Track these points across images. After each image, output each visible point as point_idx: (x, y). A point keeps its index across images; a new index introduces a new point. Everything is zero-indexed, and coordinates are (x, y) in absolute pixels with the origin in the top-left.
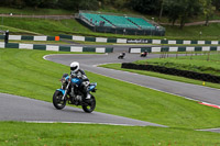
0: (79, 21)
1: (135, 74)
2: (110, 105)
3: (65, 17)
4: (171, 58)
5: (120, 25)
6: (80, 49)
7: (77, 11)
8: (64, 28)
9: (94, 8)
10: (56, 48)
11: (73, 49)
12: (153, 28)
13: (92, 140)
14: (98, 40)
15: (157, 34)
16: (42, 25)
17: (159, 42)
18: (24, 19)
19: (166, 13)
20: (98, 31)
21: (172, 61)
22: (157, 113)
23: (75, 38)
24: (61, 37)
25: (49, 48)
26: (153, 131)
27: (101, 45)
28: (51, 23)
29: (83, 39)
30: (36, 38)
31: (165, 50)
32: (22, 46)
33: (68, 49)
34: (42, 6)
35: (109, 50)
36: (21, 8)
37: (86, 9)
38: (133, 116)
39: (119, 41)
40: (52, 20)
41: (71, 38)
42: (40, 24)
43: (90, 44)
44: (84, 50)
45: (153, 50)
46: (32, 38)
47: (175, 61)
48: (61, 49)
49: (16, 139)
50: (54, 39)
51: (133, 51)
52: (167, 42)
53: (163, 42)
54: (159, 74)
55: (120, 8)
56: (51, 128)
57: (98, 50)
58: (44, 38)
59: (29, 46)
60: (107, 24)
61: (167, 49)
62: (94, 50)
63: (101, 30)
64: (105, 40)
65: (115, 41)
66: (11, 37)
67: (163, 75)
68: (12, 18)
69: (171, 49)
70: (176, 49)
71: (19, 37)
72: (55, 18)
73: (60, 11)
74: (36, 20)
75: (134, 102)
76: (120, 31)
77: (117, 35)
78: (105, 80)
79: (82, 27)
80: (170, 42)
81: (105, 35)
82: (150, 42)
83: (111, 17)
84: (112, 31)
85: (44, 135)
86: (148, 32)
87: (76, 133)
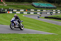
0: (33, 5)
1: (48, 20)
2: (42, 29)
3: (29, 4)
5: (44, 6)
6: (33, 13)
7: (32, 3)
8: (28, 7)
10: (26, 13)
11: (31, 13)
12: (53, 7)
13: (37, 38)
14: (38, 10)
15: (54, 8)
16: (22, 7)
17: (55, 10)
18: (17, 5)
21: (59, 16)
22: (55, 30)
23: (31, 10)
24: (28, 10)
25: (24, 13)
28: (25, 6)
29: (34, 10)
30: (21, 10)
32: (17, 13)
33: (30, 13)
34: (22, 1)
35: (41, 13)
36: (17, 2)
37: (34, 2)
39: (44, 10)
40: (25, 5)
41: (30, 10)
42: (22, 6)
43: (36, 12)
45: (53, 13)
46: (20, 10)
47: (60, 16)
48: (28, 13)
49: (16, 38)
50: (26, 10)
51: (48, 13)
55: (44, 1)
56: (25, 35)
58: (23, 10)
60: (40, 6)
63: (38, 7)
64: (40, 10)
65: (43, 11)
66: (14, 10)
67: (56, 20)
68: (14, 5)
69: (58, 12)
71: (16, 10)
72: (26, 5)
73: (27, 3)
75: (48, 28)
76: (44, 8)
78: (40, 22)
82: (52, 10)
83: (41, 4)
84: (42, 8)
85: (24, 37)
86: (52, 8)
87: (32, 37)
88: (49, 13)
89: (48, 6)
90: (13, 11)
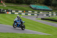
0: (30, 7)
1: (44, 21)
2: (38, 29)
3: (27, 6)
4: (54, 17)
5: (41, 8)
6: (30, 14)
7: (30, 5)
8: (26, 9)
9: (34, 4)
10: (24, 14)
14: (35, 12)
17: (51, 13)
18: (16, 6)
19: (53, 5)
20: (35, 10)
24: (25, 11)
25: (22, 14)
26: (49, 36)
27: (36, 13)
29: (31, 12)
30: (19, 11)
31: (52, 15)
32: (15, 13)
33: (27, 14)
34: (21, 3)
35: (38, 15)
36: (15, 4)
37: (32, 4)
38: (44, 32)
39: (40, 12)
40: (23, 7)
41: (28, 11)
42: (20, 8)
43: (33, 13)
44: (32, 15)
46: (18, 11)
47: (55, 18)
49: (13, 37)
51: (44, 15)
52: (53, 13)
53: (52, 13)
54: (51, 21)
55: (41, 4)
56: (22, 35)
57: (35, 15)
58: (21, 11)
59: (17, 13)
60: (37, 8)
61: (53, 15)
62: (34, 15)
66: (13, 11)
67: (52, 22)
68: (13, 6)
69: (54, 15)
70: (55, 15)
71: (15, 11)
74: (19, 7)
75: (44, 28)
76: (41, 10)
77: (40, 11)
78: (36, 23)
79: (31, 9)
80: (54, 13)
81: (37, 11)
82: (49, 13)
83: (38, 6)
84: (39, 10)
85: (21, 37)
87: (29, 36)
88: (46, 15)
89: (44, 9)
90: (11, 11)
